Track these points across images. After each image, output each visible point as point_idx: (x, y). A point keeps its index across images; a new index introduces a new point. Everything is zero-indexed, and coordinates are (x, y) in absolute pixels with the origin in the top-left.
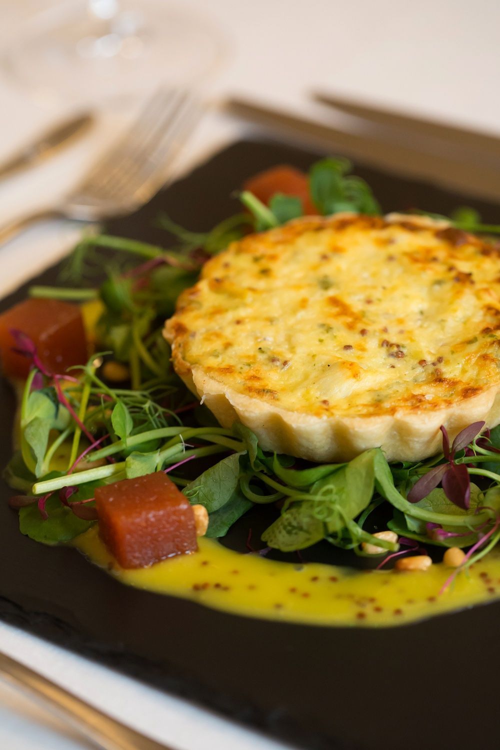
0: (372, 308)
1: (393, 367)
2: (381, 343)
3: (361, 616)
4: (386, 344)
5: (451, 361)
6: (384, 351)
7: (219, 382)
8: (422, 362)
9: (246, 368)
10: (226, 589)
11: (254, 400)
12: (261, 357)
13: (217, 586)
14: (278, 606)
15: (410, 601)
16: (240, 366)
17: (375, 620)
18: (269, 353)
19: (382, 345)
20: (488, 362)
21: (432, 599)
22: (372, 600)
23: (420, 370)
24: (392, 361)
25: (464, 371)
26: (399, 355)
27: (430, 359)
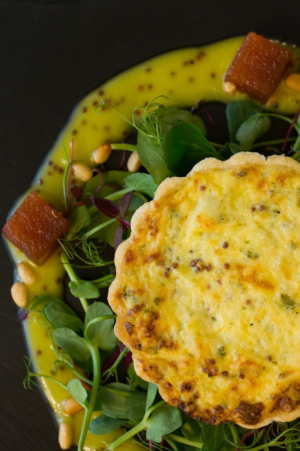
0: (243, 298)
1: (191, 252)
2: (211, 266)
3: (101, 93)
4: (209, 268)
5: (158, 276)
6: (206, 262)
7: (278, 166)
8: (176, 266)
9: (272, 188)
10: (186, 64)
11: (244, 162)
12: (273, 207)
13: (192, 62)
14: (149, 70)
15: (84, 123)
16: (277, 188)
17: (94, 97)
18: (270, 212)
19: (210, 265)
20: (136, 289)
21: (75, 133)
22: (104, 108)
23: (174, 260)
24: (195, 256)
25: (147, 276)
26: (194, 263)
27: (175, 272)
